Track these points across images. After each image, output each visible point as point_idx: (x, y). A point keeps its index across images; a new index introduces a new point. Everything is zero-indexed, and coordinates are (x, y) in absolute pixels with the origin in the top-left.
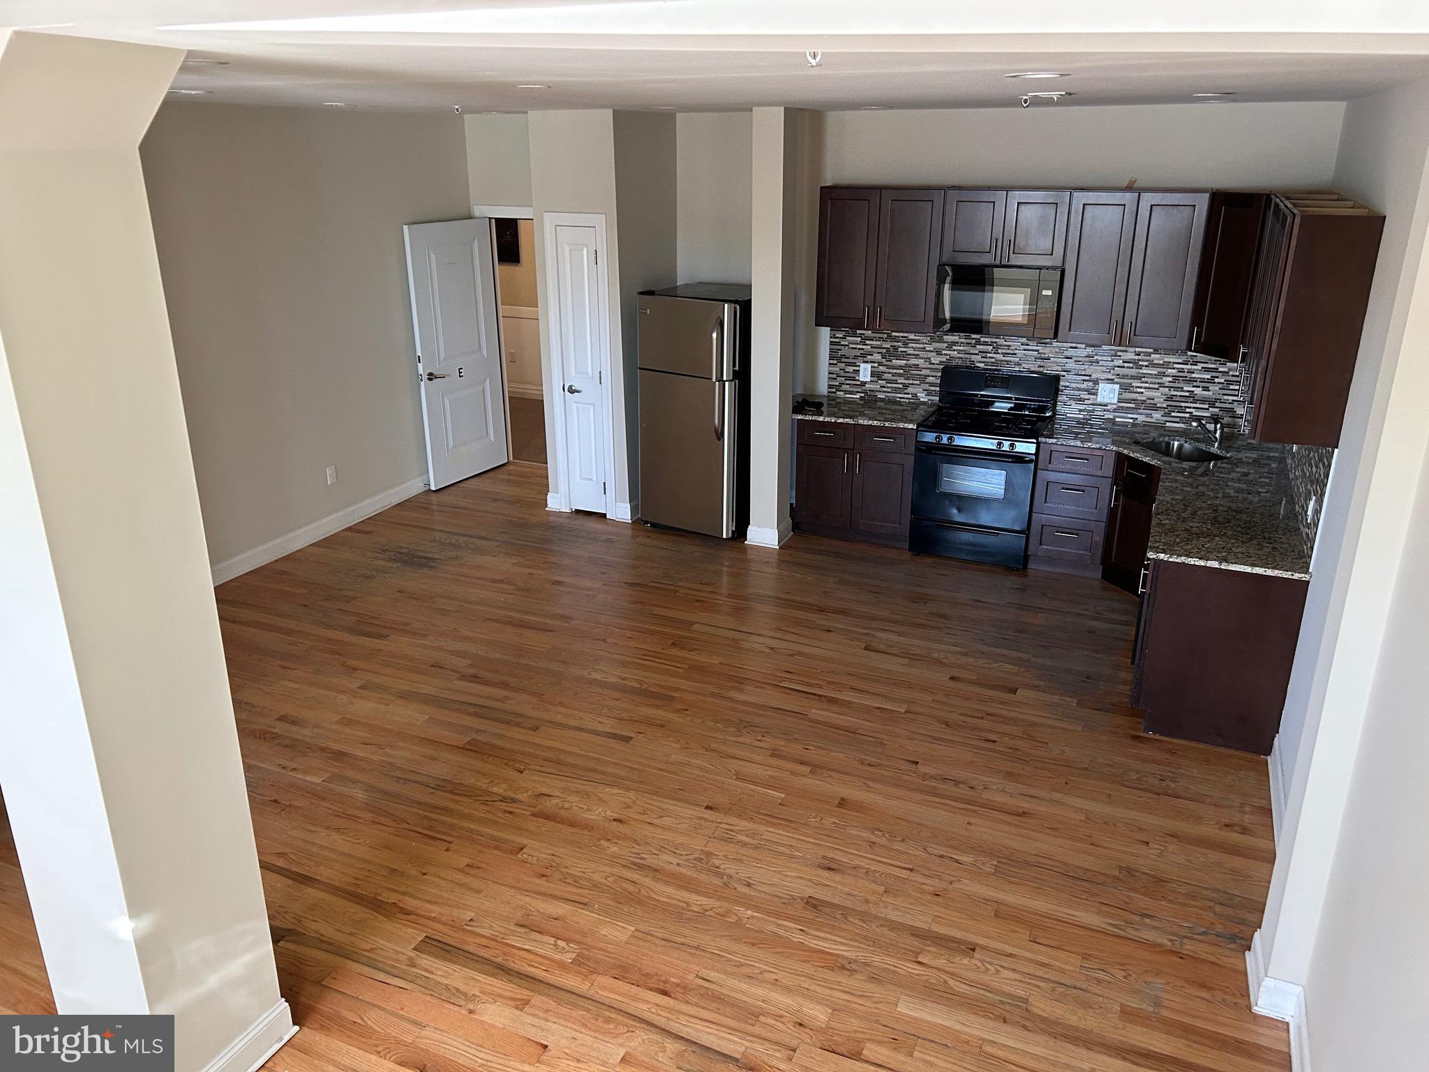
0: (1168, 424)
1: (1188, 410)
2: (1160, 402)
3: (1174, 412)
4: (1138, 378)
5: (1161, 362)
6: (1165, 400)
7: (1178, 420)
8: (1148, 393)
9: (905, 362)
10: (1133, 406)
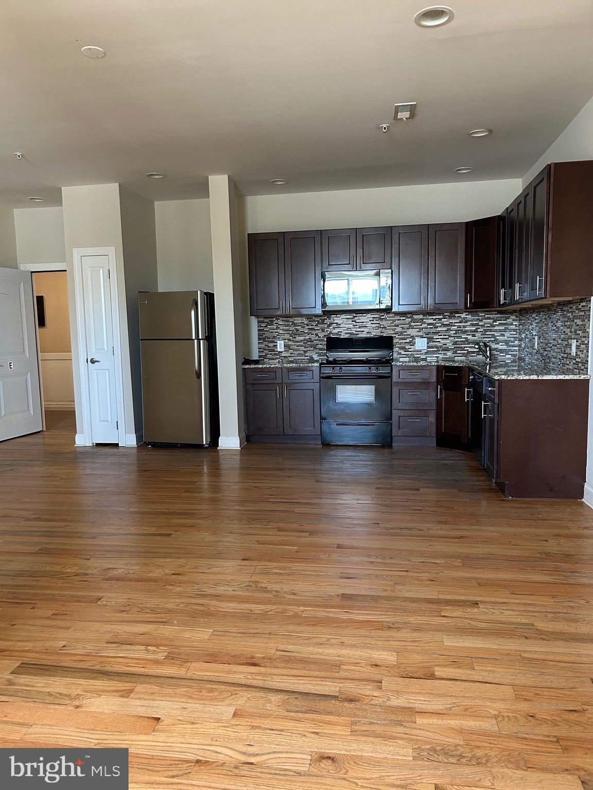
0: (456, 358)
1: (466, 349)
2: (450, 346)
3: (458, 350)
4: (437, 333)
5: (448, 323)
6: (452, 344)
7: (461, 355)
8: (443, 342)
9: (304, 337)
10: (436, 349)
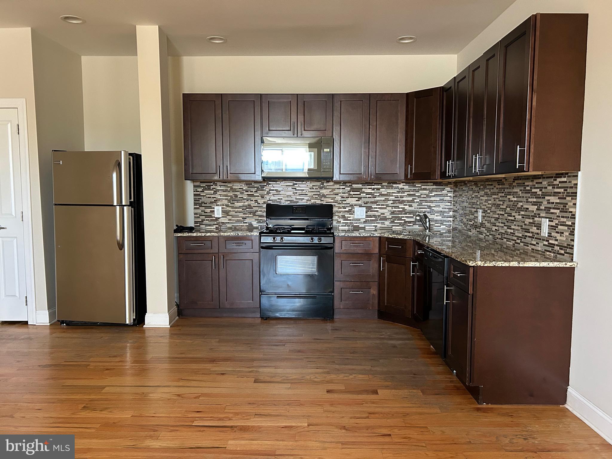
0: (394, 227)
1: (403, 218)
2: (388, 216)
3: (396, 220)
4: (375, 202)
5: (386, 193)
6: (390, 214)
7: (398, 224)
8: (381, 211)
9: (243, 203)
10: (374, 219)
